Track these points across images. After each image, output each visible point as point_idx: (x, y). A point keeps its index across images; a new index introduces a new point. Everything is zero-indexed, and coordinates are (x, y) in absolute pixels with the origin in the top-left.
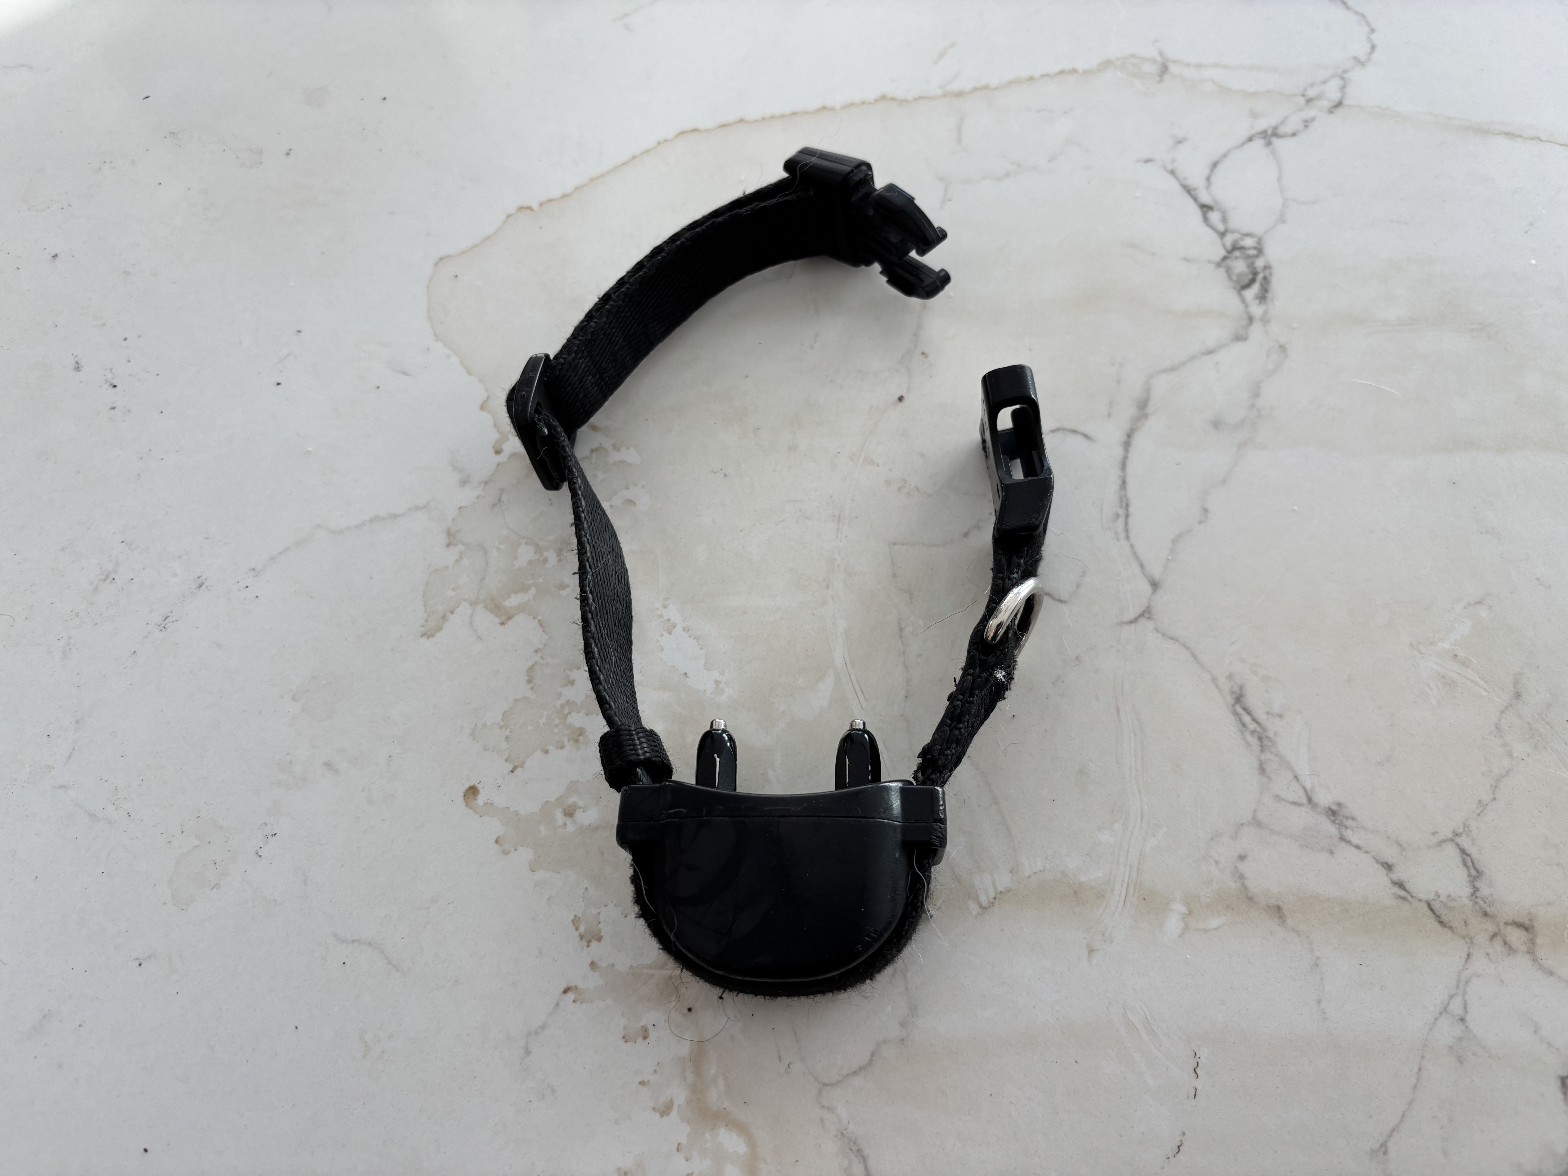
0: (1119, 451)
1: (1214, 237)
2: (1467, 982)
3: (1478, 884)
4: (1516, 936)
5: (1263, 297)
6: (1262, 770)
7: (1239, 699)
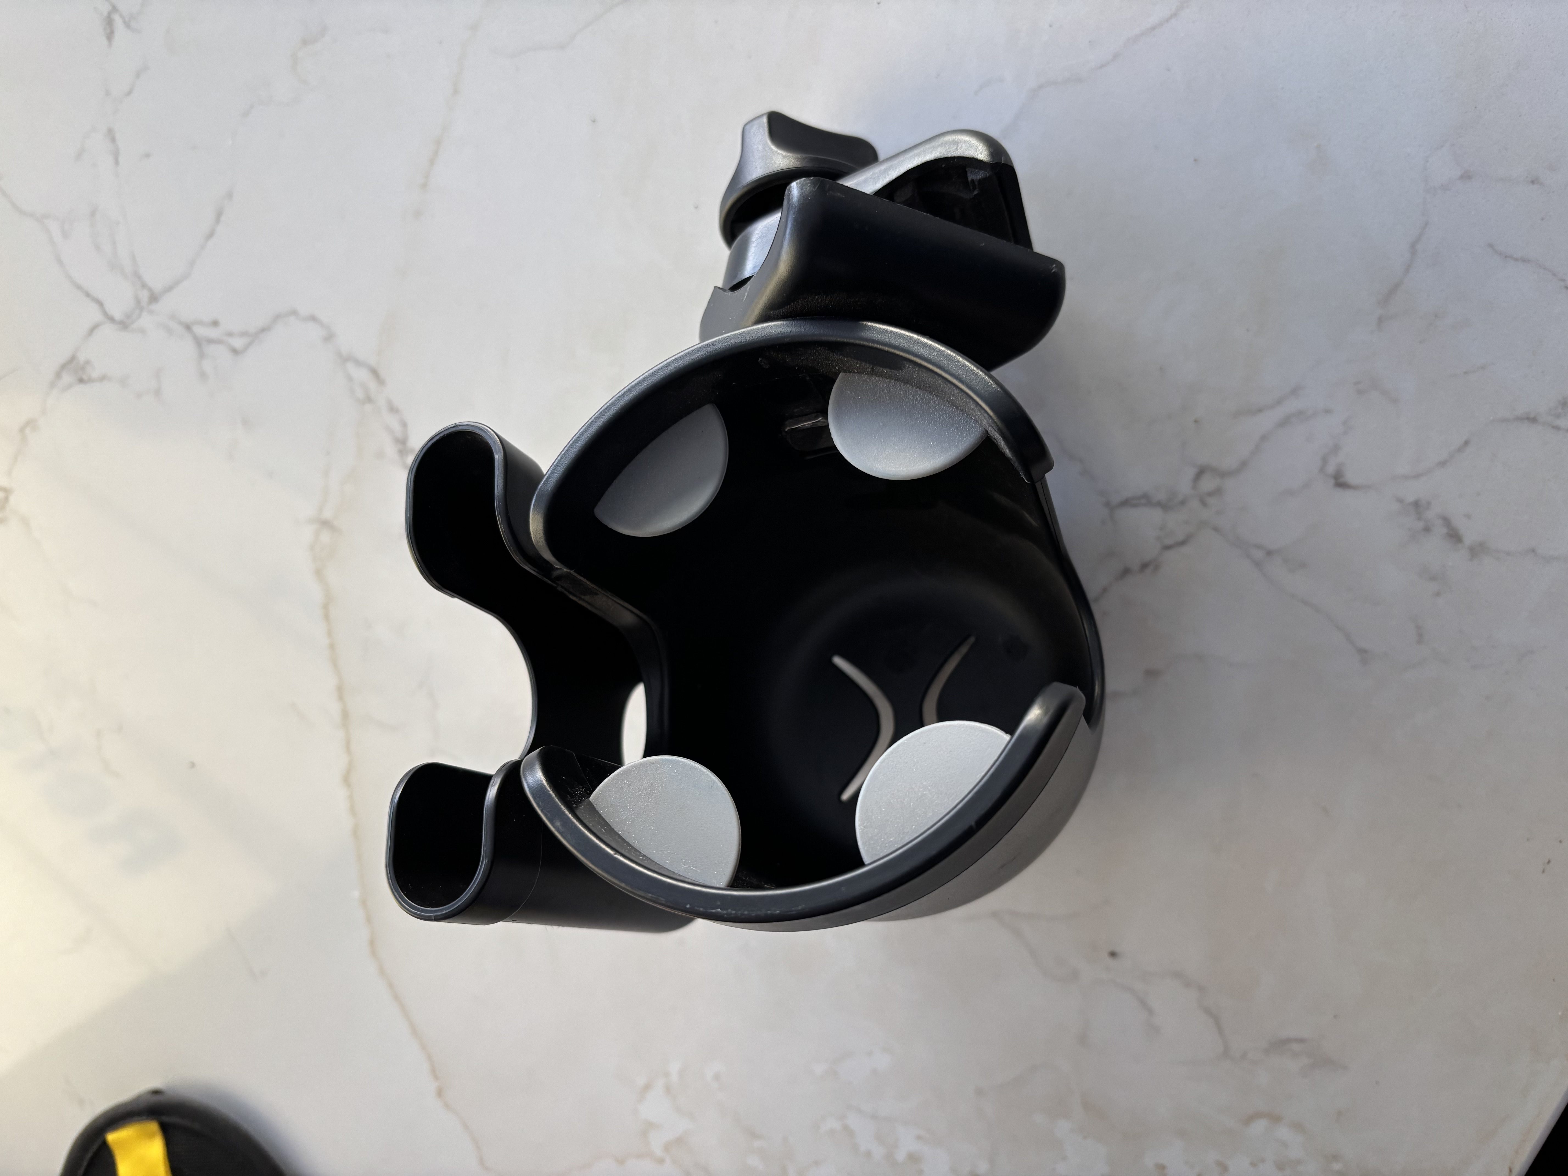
3: (1154, 501)
4: (1206, 484)
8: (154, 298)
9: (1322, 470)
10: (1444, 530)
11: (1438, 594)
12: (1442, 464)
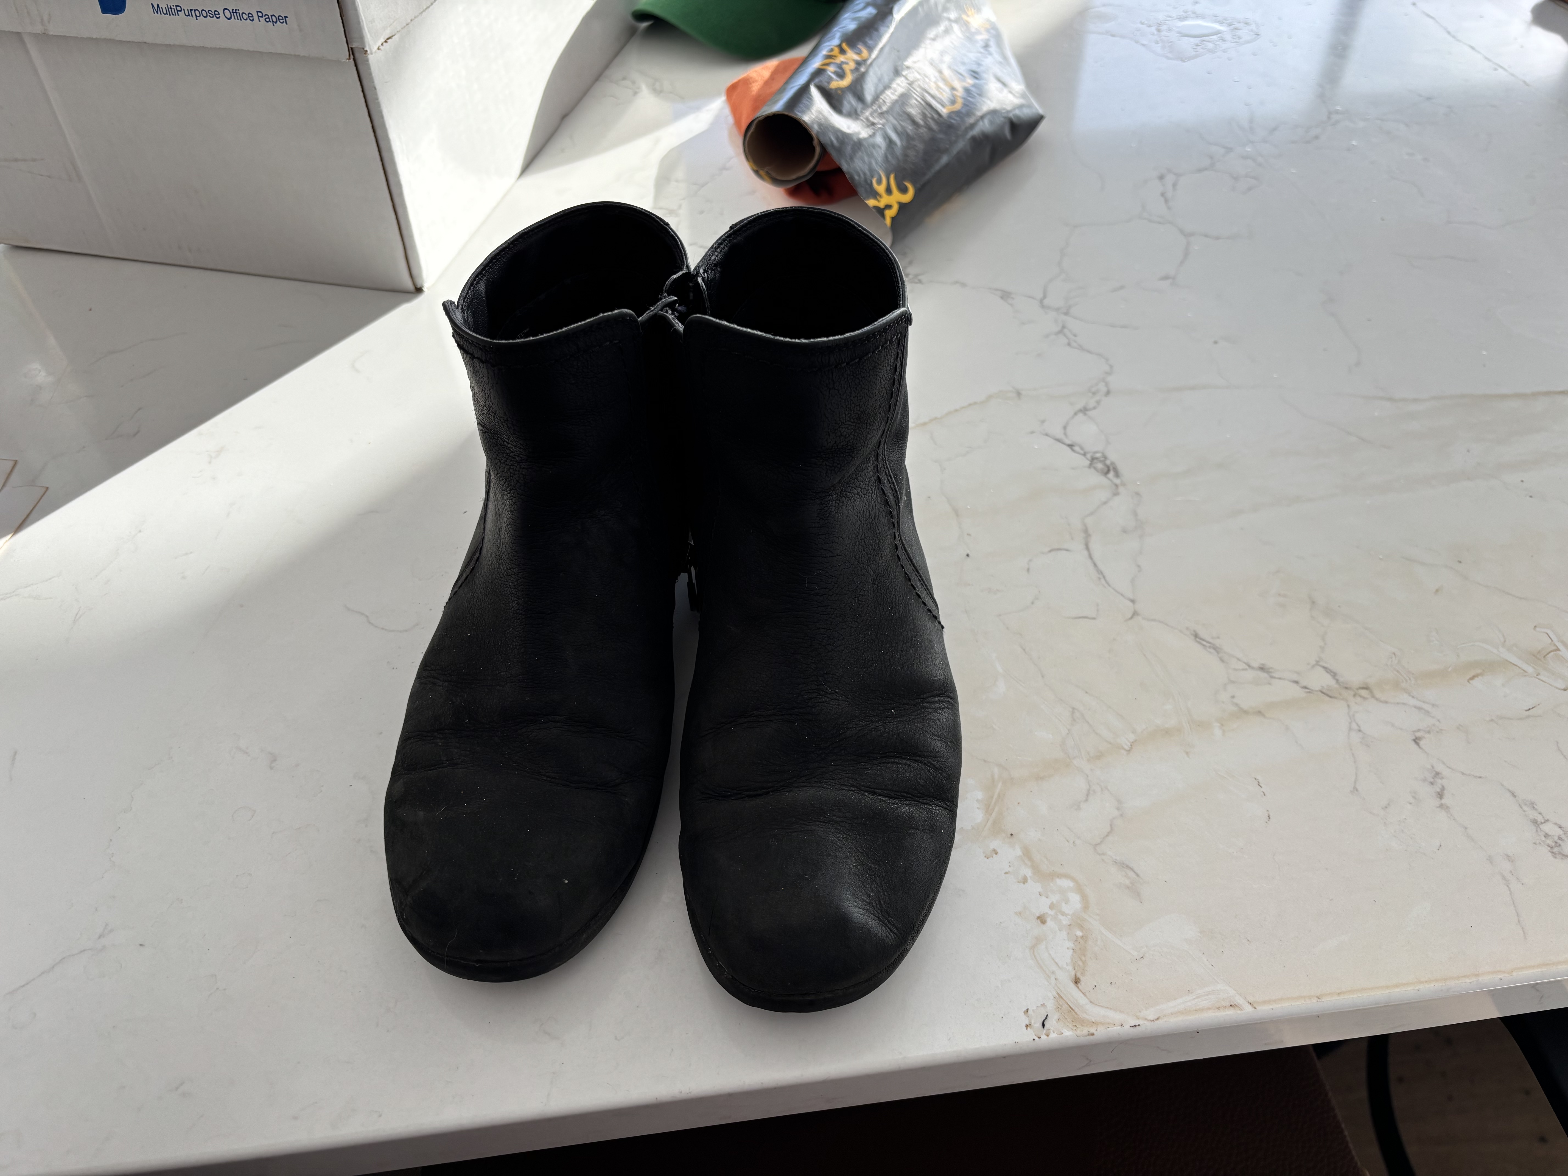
0: (1086, 553)
1: (1082, 457)
2: (1354, 716)
3: (1337, 678)
4: (1363, 693)
5: (1117, 474)
6: (1222, 660)
7: (1196, 636)
8: (1066, 314)
9: (1414, 731)
10: (1439, 790)
11: (1410, 803)
12: (1463, 774)
